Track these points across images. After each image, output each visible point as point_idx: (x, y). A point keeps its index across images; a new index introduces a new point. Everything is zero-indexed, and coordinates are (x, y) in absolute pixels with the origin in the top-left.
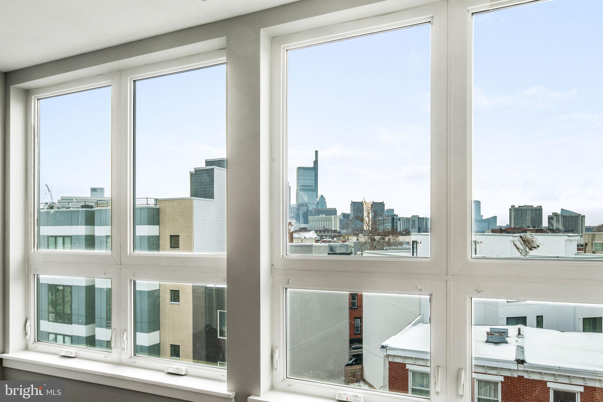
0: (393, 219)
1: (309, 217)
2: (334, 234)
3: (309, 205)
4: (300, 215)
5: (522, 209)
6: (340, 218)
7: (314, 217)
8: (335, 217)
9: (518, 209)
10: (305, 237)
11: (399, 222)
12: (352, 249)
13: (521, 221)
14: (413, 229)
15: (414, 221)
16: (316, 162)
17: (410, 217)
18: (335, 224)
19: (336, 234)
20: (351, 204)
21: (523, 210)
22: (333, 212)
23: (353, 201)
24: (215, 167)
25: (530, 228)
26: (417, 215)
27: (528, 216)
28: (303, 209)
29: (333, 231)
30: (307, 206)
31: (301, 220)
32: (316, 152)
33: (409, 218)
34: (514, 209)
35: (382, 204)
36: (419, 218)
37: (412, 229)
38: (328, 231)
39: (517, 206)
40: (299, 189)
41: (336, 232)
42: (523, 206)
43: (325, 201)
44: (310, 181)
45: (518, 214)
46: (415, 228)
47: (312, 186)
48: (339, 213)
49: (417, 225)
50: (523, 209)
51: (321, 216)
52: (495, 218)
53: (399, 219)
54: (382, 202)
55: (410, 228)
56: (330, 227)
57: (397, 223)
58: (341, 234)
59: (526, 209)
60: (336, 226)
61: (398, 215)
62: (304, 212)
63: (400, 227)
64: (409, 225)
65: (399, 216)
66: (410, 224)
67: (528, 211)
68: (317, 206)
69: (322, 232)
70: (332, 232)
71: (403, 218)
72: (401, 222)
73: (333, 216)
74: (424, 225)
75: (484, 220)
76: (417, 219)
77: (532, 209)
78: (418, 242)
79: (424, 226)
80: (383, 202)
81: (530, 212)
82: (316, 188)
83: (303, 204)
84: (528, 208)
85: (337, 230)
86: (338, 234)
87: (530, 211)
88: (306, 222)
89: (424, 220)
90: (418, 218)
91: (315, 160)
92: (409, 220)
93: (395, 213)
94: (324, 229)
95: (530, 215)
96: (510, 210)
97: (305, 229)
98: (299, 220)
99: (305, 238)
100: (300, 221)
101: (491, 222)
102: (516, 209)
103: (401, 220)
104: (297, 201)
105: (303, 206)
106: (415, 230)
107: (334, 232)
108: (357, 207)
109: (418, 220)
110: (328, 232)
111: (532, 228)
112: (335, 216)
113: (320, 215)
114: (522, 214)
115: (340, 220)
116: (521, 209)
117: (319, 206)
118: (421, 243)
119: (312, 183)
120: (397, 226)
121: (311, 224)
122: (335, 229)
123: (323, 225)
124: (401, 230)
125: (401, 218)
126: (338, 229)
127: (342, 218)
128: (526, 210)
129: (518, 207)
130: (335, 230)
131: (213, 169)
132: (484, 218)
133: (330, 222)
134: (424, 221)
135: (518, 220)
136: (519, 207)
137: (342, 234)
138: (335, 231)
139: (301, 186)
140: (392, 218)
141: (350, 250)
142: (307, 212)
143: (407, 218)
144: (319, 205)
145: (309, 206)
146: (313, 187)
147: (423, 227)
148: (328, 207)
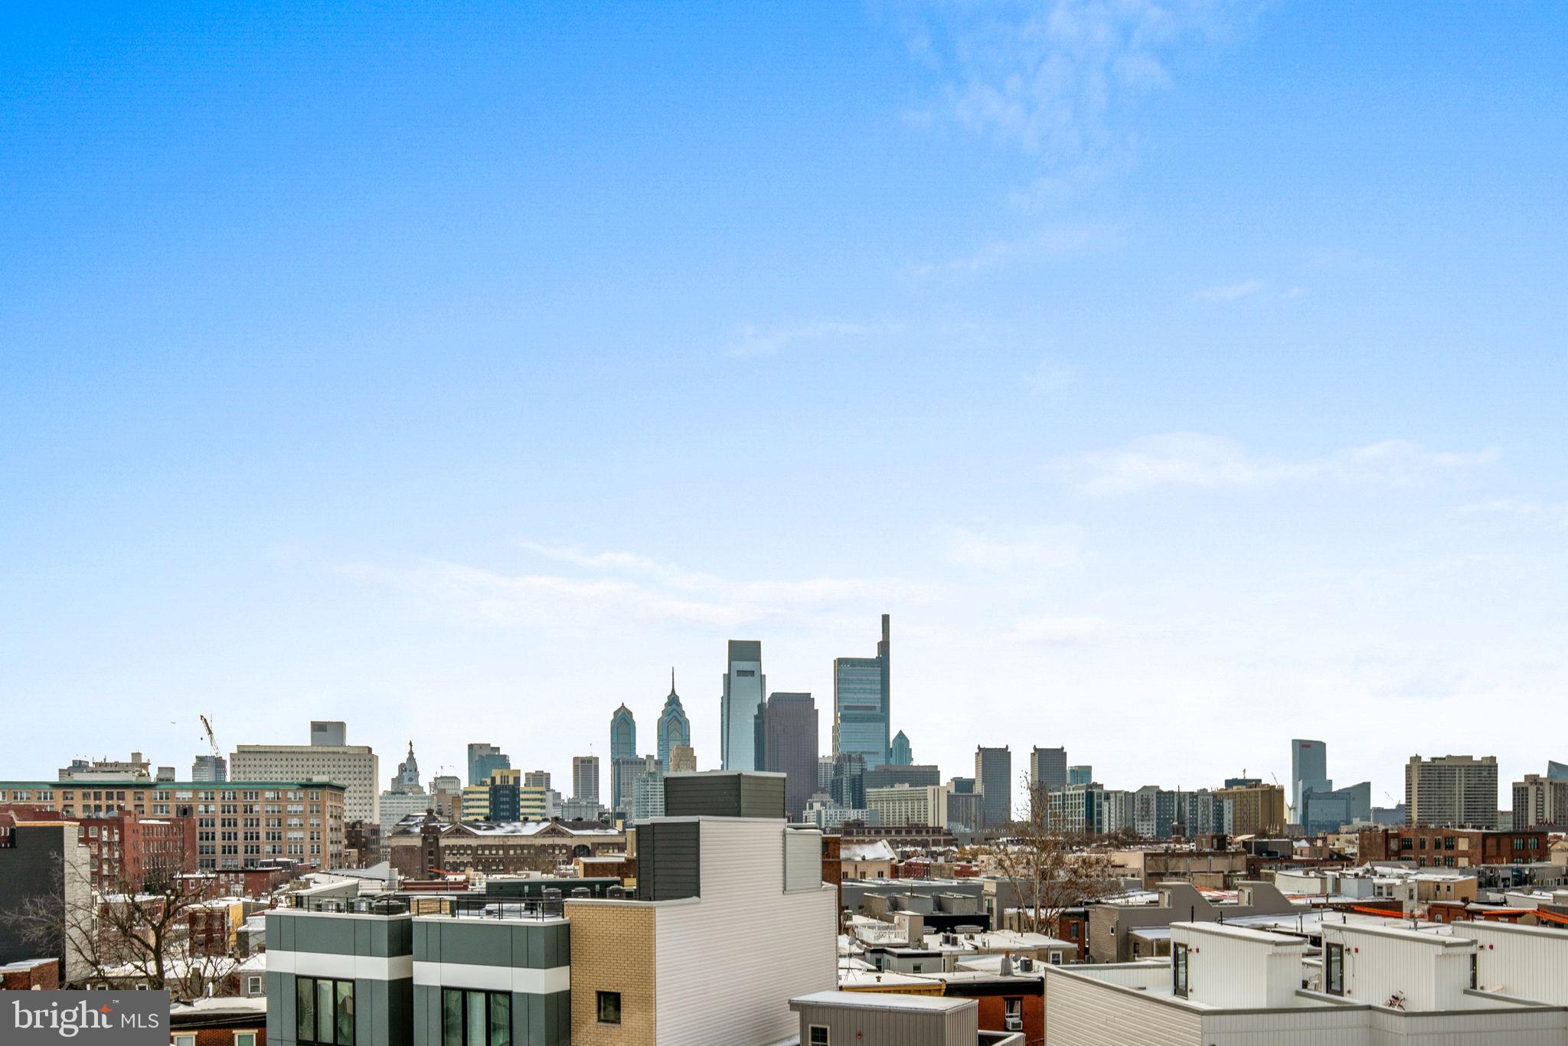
0: (1090, 796)
1: (868, 790)
2: (934, 838)
3: (866, 757)
4: (842, 784)
5: (1442, 766)
6: (948, 792)
7: (880, 790)
8: (936, 791)
9: (1429, 766)
10: (864, 856)
11: (1106, 804)
12: (992, 900)
13: (1439, 798)
14: (1145, 823)
15: (1146, 801)
16: (884, 646)
17: (1135, 791)
18: (936, 808)
19: (939, 838)
20: (977, 754)
21: (1445, 770)
22: (930, 775)
23: (981, 747)
24: (701, 817)
25: (1465, 830)
26: (1154, 785)
27: (1457, 786)
28: (850, 768)
29: (931, 830)
30: (861, 760)
31: (847, 796)
32: (886, 619)
33: (1133, 794)
34: (1419, 767)
35: (1060, 754)
36: (1160, 793)
37: (1140, 823)
38: (920, 829)
39: (1426, 759)
40: (839, 715)
41: (939, 832)
42: (1444, 759)
43: (908, 746)
44: (868, 696)
45: (1429, 780)
46: (1149, 820)
47: (874, 708)
48: (945, 780)
49: (1155, 813)
50: (1445, 766)
51: (898, 787)
52: (1366, 787)
53: (1107, 796)
54: (1060, 747)
55: (1136, 821)
56: (922, 819)
57: (1100, 805)
58: (951, 837)
59: (1451, 766)
60: (937, 815)
61: (1102, 785)
62: (855, 776)
63: (1110, 821)
64: (1134, 811)
65: (1105, 788)
66: (1136, 808)
67: (1457, 772)
68: (887, 761)
69: (904, 833)
70: (928, 832)
71: (1116, 792)
72: (1113, 803)
73: (930, 789)
74: (1173, 810)
75: (1335, 793)
76: (1155, 796)
77: (1469, 766)
78: (1189, 948)
79: (1173, 814)
80: (1063, 748)
81: (1463, 775)
82: (884, 714)
83: (850, 756)
84: (1457, 764)
85: (942, 828)
86: (946, 838)
87: (1463, 771)
88: (859, 803)
89: (1173, 798)
90: (1157, 793)
91: (883, 638)
92: (1134, 798)
93: (1094, 780)
94: (908, 824)
95: (1463, 782)
96: (1408, 768)
97: (859, 825)
98: (842, 797)
99: (864, 859)
100: (844, 799)
101: (1354, 799)
102: (1426, 766)
103: (1113, 800)
104: (835, 748)
105: (850, 761)
106: (1148, 825)
107: (934, 832)
108: (994, 761)
109: (1157, 798)
110: (919, 832)
111: (1471, 830)
112: (936, 787)
113: (896, 785)
114: (1440, 780)
115: (950, 797)
116: (1439, 766)
117: (893, 761)
118: (1198, 950)
119: (875, 700)
120: (1100, 813)
121: (873, 808)
122: (936, 825)
123: (903, 810)
124: (1113, 827)
125: (1112, 792)
126: (944, 823)
127: (952, 791)
128: (1452, 768)
129: (1429, 760)
130: (934, 827)
131: (697, 824)
132: (1335, 788)
133: (922, 804)
134: (1174, 802)
135: (1429, 794)
136: (1434, 759)
137: (955, 837)
138: (937, 830)
139: (847, 708)
140: (1087, 793)
141: (987, 902)
142: (861, 776)
143: (1127, 793)
144: (891, 756)
145: (865, 760)
146: (878, 711)
147: (1172, 816)
148: (915, 763)
